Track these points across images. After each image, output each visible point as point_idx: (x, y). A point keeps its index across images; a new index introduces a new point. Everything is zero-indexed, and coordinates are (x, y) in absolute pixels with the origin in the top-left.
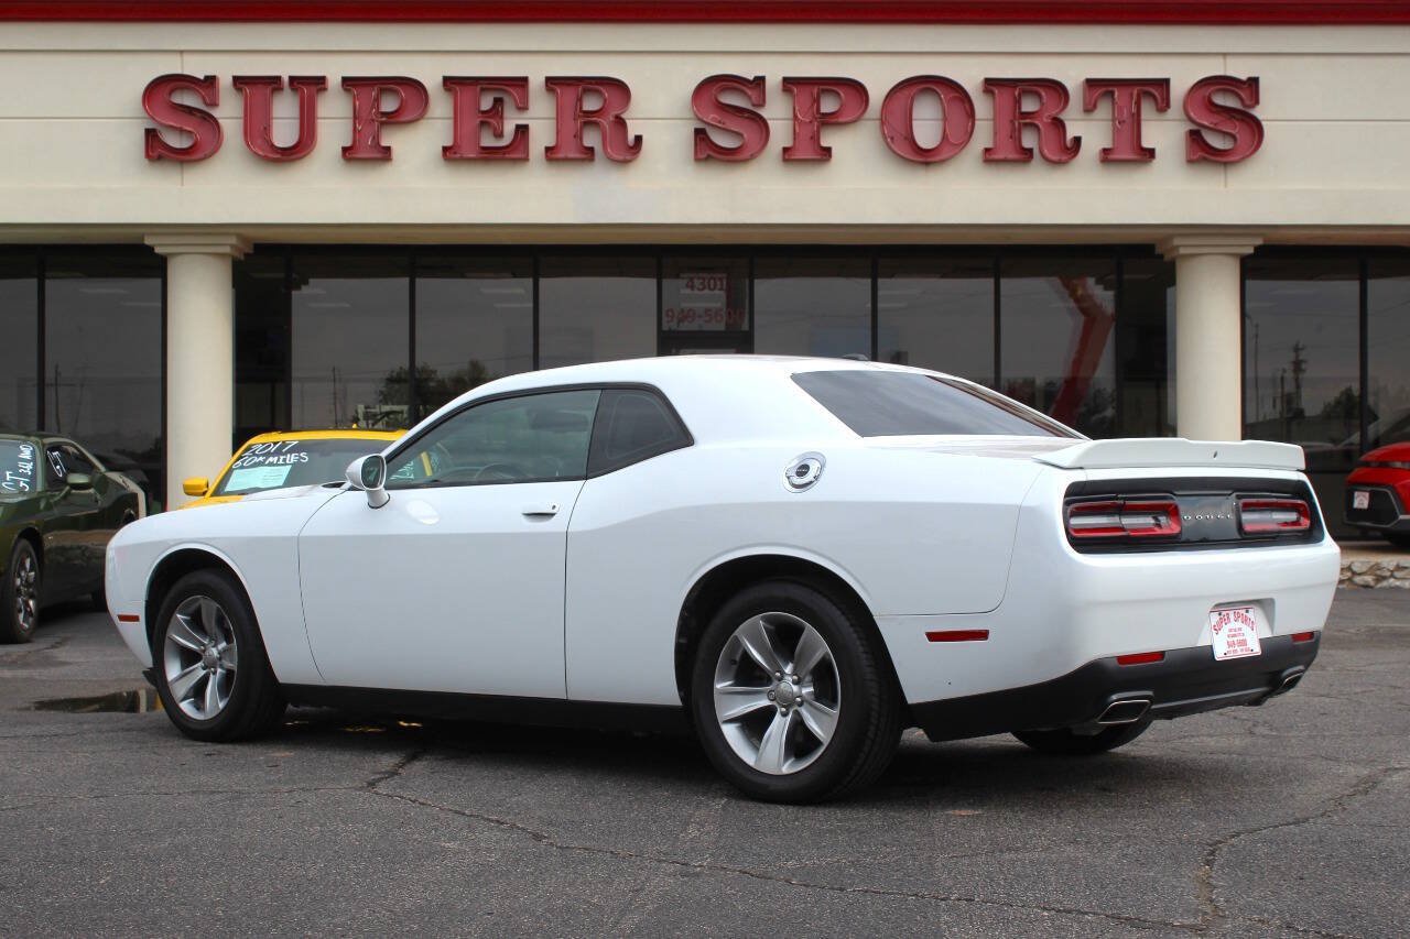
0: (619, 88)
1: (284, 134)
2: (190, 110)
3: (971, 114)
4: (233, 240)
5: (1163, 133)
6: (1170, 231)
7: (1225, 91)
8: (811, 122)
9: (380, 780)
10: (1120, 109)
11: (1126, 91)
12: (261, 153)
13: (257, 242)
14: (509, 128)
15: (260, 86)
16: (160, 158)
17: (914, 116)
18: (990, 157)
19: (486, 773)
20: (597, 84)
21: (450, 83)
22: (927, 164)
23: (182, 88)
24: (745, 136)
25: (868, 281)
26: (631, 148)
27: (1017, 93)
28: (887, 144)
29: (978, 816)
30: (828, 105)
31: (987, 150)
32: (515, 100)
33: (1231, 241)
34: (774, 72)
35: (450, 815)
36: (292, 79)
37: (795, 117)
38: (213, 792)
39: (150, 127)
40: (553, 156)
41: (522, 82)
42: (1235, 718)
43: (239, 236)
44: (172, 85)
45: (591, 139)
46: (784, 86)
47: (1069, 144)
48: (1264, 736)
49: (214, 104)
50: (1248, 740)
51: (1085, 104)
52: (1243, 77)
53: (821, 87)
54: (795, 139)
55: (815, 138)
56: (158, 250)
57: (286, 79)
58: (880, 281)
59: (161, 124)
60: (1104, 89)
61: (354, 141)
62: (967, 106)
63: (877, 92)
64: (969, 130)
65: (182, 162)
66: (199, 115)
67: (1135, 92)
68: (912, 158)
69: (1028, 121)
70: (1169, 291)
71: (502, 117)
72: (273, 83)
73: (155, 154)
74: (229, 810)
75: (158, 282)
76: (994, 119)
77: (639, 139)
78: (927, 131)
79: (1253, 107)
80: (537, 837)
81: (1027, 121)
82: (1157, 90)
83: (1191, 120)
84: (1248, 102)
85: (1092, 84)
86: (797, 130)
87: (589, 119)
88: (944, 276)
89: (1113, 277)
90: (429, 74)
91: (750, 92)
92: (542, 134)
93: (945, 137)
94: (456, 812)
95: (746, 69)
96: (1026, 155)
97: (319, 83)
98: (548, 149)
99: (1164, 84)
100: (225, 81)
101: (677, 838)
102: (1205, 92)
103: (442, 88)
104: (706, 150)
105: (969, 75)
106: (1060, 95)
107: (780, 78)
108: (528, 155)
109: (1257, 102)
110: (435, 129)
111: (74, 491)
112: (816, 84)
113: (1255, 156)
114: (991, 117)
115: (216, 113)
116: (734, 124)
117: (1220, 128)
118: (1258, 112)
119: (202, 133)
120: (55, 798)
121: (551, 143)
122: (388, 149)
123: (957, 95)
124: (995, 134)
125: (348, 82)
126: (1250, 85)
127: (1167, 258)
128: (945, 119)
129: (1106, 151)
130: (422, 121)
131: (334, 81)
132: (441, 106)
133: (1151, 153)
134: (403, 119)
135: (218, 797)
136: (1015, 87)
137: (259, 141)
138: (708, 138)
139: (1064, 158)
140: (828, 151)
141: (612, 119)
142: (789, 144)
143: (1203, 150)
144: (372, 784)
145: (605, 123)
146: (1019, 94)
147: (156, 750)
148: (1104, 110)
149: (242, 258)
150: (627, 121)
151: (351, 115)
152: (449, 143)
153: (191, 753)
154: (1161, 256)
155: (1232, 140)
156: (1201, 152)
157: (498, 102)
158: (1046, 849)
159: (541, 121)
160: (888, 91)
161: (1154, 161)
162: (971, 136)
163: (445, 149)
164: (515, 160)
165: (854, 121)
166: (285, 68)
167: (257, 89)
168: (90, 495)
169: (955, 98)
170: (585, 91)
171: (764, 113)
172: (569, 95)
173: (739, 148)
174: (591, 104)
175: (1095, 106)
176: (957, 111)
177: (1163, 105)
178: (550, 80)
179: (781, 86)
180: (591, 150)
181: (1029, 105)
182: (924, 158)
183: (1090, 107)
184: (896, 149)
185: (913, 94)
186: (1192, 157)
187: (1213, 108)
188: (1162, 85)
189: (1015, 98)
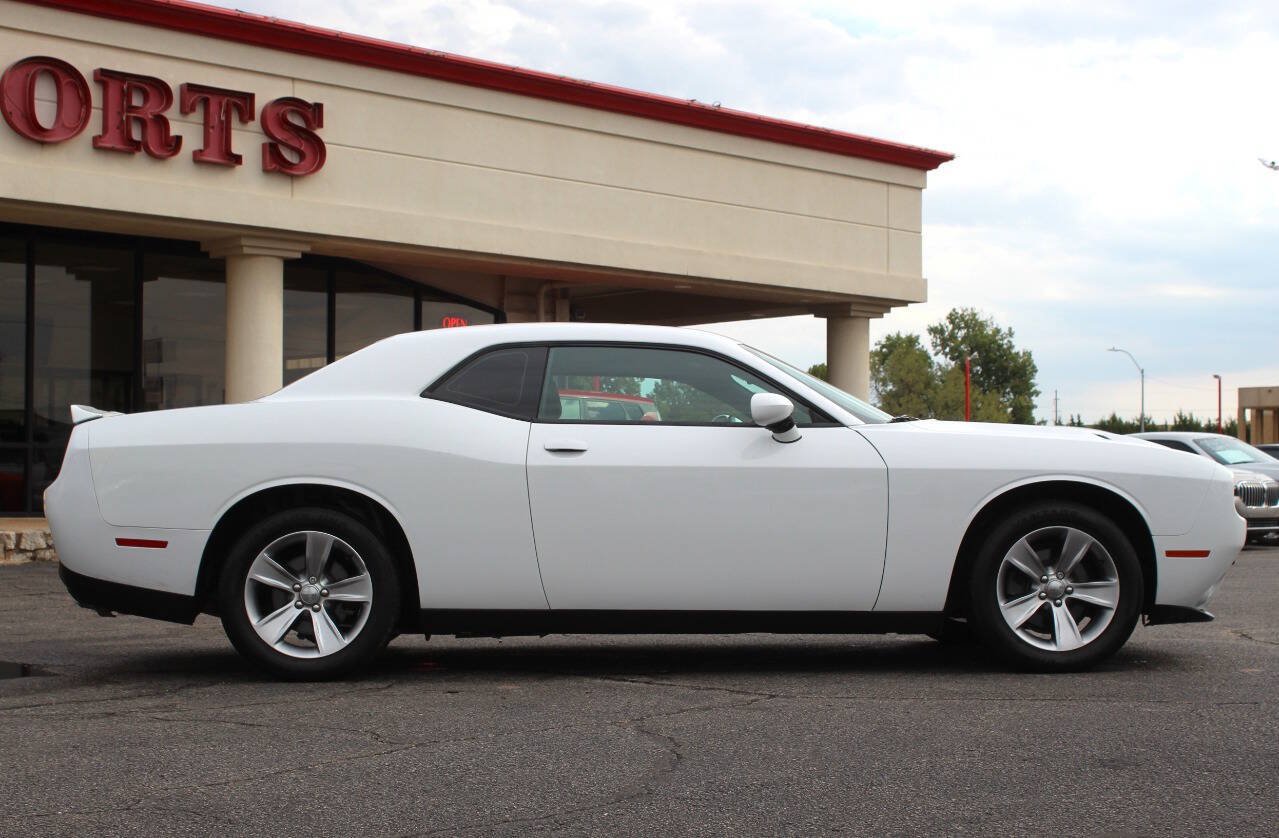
3: (88, 101)
5: (247, 141)
6: (237, 231)
7: (295, 112)
10: (212, 114)
11: (218, 99)
17: (36, 95)
18: (97, 145)
22: (43, 144)
27: (125, 87)
28: (7, 119)
31: (98, 138)
47: (170, 141)
51: (184, 105)
52: (310, 100)
60: (201, 95)
62: (83, 93)
64: (83, 116)
67: (225, 103)
68: (32, 136)
69: (135, 115)
76: (104, 110)
78: (45, 112)
79: (316, 128)
82: (243, 103)
83: (268, 133)
84: (313, 124)
85: (190, 88)
93: (58, 122)
96: (133, 147)
99: (249, 98)
102: (281, 110)
105: (85, 62)
106: (165, 95)
109: (321, 124)
113: (316, 174)
114: (102, 106)
117: (293, 144)
118: (319, 132)
123: (75, 80)
124: (105, 123)
126: (315, 110)
128: (59, 102)
129: (198, 152)
133: (238, 160)
136: (123, 82)
139: (166, 154)
143: (279, 163)
146: (128, 89)
148: (197, 116)
155: (299, 156)
156: (276, 164)
160: (9, 66)
161: (240, 168)
162: (86, 121)
169: (71, 82)
175: (193, 110)
176: (73, 97)
177: (248, 117)
181: (136, 100)
182: (43, 138)
183: (187, 109)
184: (15, 125)
185: (35, 73)
186: (269, 168)
187: (285, 126)
188: (245, 99)
189: (123, 91)
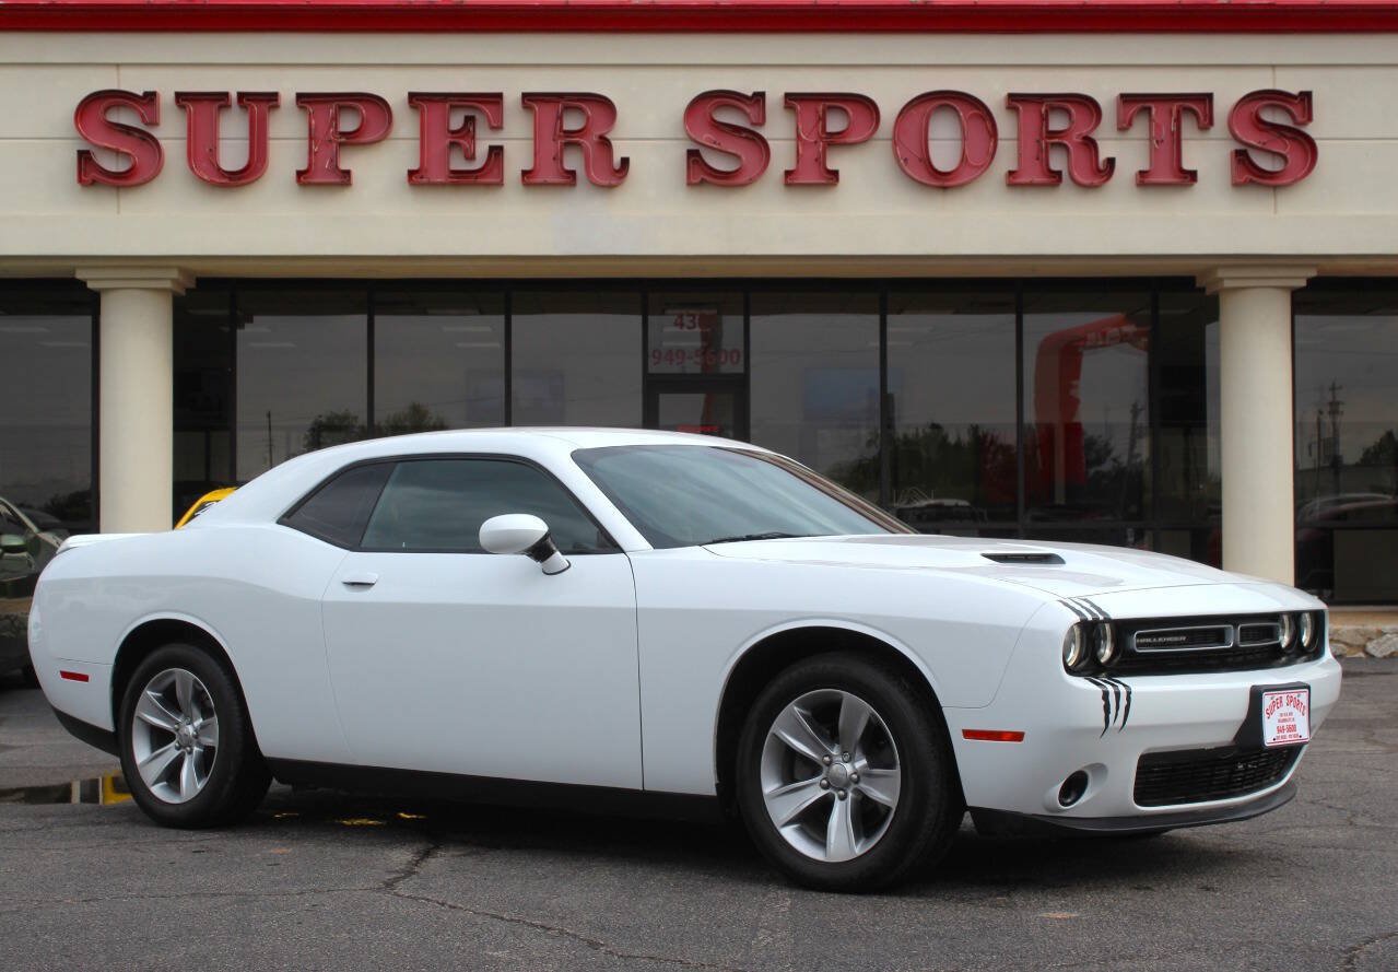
0: (604, 104)
1: (232, 156)
2: (127, 130)
3: (993, 133)
4: (174, 274)
5: (1206, 153)
6: (1215, 262)
7: (1273, 107)
8: (816, 142)
9: (397, 880)
10: (1158, 126)
11: (1165, 107)
12: (206, 177)
13: (199, 275)
14: (482, 149)
15: (206, 103)
16: (94, 183)
17: (931, 135)
18: (1013, 181)
19: (513, 872)
20: (578, 100)
21: (416, 99)
22: (945, 188)
23: (118, 106)
24: (744, 158)
25: (876, 318)
26: (617, 171)
27: (1043, 110)
28: (900, 166)
29: (1076, 919)
30: (835, 124)
31: (1011, 173)
32: (489, 121)
33: (1281, 273)
34: (775, 87)
35: (488, 920)
36: (241, 96)
37: (799, 137)
38: (214, 895)
39: (81, 149)
40: (531, 180)
41: (495, 99)
42: (1330, 807)
43: (182, 270)
44: (106, 103)
45: (573, 161)
46: (786, 102)
47: (1101, 166)
48: (1367, 827)
49: (154, 123)
50: (1351, 832)
51: (1119, 122)
52: (1294, 90)
53: (828, 104)
54: (798, 162)
55: (821, 160)
56: (90, 285)
57: (234, 96)
58: (890, 318)
59: (96, 146)
60: (1140, 105)
61: (310, 165)
62: (989, 126)
63: (889, 109)
64: (991, 150)
65: (118, 187)
66: (136, 134)
67: (1175, 109)
68: (927, 182)
69: (1056, 140)
70: (1209, 328)
71: (473, 138)
72: (220, 99)
73: (88, 179)
74: (240, 915)
75: (88, 320)
76: (1019, 139)
77: (625, 162)
78: (944, 153)
79: (1304, 124)
80: (593, 945)
81: (1054, 139)
82: (1198, 106)
83: (1235, 137)
84: (1300, 119)
85: (1127, 99)
86: (800, 151)
87: (571, 140)
88: (957, 312)
89: (1147, 312)
90: (393, 89)
91: (748, 110)
92: (518, 156)
93: (964, 159)
94: (493, 916)
95: (744, 84)
96: (1055, 178)
97: (271, 99)
98: (525, 173)
99: (1206, 99)
100: (166, 98)
101: (749, 945)
102: (1253, 107)
103: (407, 105)
104: (700, 173)
105: (991, 90)
106: (1091, 112)
107: (782, 94)
108: (502, 180)
109: (1310, 119)
110: (401, 149)
111: (6, 554)
112: (822, 100)
113: (1307, 178)
114: (1015, 136)
115: (156, 133)
116: (732, 145)
117: (1267, 147)
118: (1310, 130)
119: (141, 155)
120: (40, 902)
121: (529, 167)
122: (347, 173)
123: (976, 111)
124: (1020, 155)
125: (303, 99)
126: (1302, 100)
127: (1208, 292)
128: (964, 139)
129: (1142, 174)
130: (384, 142)
131: (287, 97)
132: (406, 125)
133: (1192, 176)
134: (362, 140)
135: (221, 900)
136: (1042, 103)
137: (204, 165)
138: (703, 161)
139: (1096, 181)
140: (835, 174)
141: (595, 139)
142: (791, 166)
143: (1250, 172)
144: (389, 885)
145: (588, 144)
146: (1046, 111)
147: (137, 846)
148: (1140, 128)
149: (183, 293)
150: (613, 142)
151: (306, 135)
152: (415, 166)
153: (178, 849)
154: (1203, 290)
155: (1282, 161)
156: (1248, 174)
157: (470, 120)
158: (1162, 957)
159: (517, 141)
160: (901, 107)
161: (1196, 185)
162: (992, 158)
163: (411, 173)
164: (488, 185)
165: (864, 142)
166: (234, 83)
167: (201, 105)
168: (21, 559)
169: (975, 115)
170: (566, 108)
171: (764, 132)
172: (549, 112)
173: (737, 171)
174: (572, 123)
175: (1130, 124)
176: (978, 130)
177: (1206, 122)
178: (526, 96)
179: (782, 102)
180: (572, 174)
181: (1057, 123)
182: (941, 182)
183: (1125, 125)
184: (909, 172)
185: (930, 111)
186: (1239, 180)
187: (1261, 126)
188: (1204, 100)
189: (1041, 115)
